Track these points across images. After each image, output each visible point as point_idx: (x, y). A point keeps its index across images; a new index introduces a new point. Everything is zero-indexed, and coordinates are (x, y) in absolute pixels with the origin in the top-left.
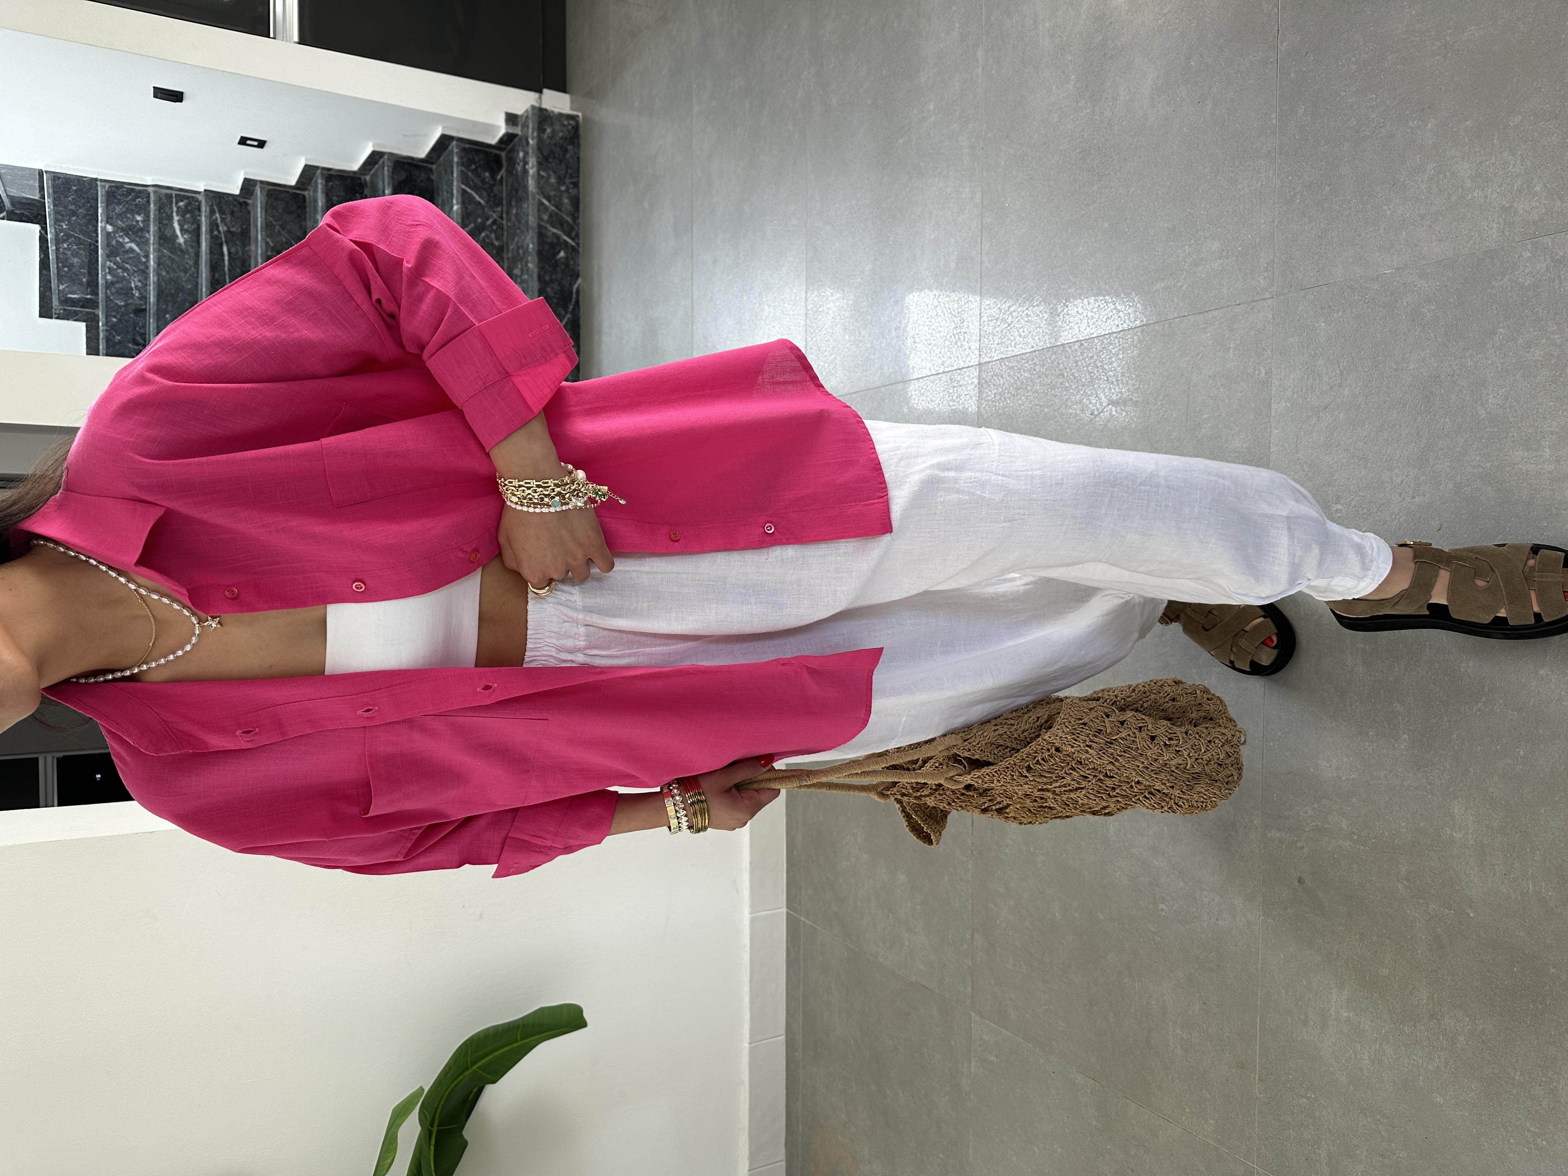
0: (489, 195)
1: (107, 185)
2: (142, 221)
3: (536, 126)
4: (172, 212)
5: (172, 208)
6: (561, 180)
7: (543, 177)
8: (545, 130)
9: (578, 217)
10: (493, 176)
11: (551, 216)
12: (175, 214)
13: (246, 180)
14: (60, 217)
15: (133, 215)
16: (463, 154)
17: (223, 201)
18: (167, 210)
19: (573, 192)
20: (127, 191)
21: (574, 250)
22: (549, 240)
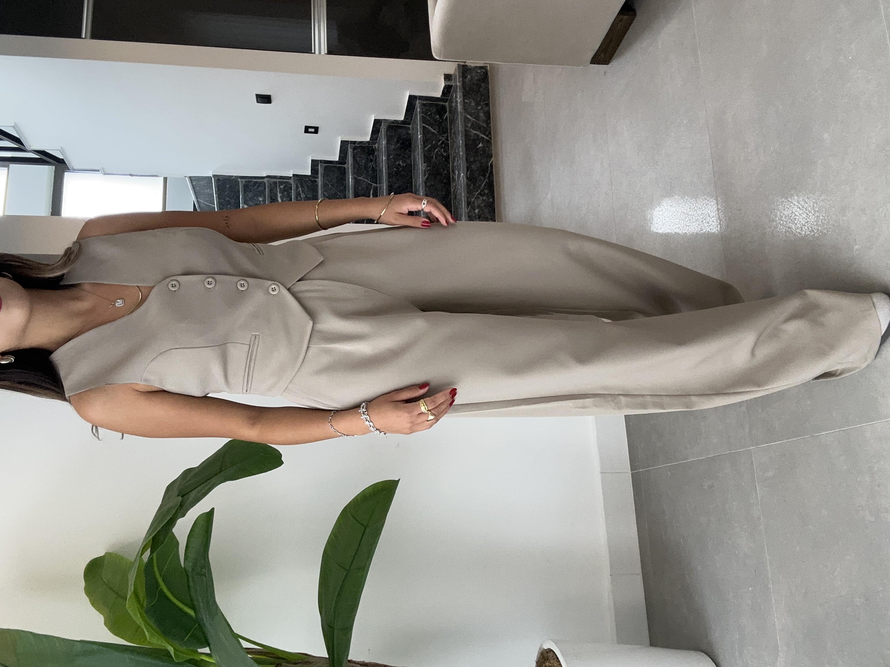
0: (439, 128)
1: (244, 180)
2: (262, 201)
3: (461, 75)
4: (277, 192)
5: (277, 190)
6: (478, 104)
7: (467, 103)
8: (467, 76)
9: (490, 123)
10: (441, 117)
11: (472, 124)
12: (278, 193)
13: (313, 161)
14: (222, 206)
15: (257, 198)
16: (423, 107)
17: (303, 181)
18: (274, 191)
19: (486, 109)
20: (254, 183)
21: (489, 142)
22: (472, 138)
